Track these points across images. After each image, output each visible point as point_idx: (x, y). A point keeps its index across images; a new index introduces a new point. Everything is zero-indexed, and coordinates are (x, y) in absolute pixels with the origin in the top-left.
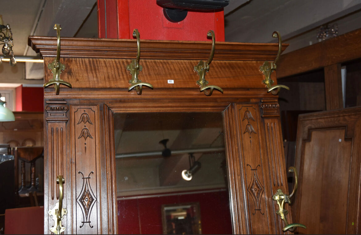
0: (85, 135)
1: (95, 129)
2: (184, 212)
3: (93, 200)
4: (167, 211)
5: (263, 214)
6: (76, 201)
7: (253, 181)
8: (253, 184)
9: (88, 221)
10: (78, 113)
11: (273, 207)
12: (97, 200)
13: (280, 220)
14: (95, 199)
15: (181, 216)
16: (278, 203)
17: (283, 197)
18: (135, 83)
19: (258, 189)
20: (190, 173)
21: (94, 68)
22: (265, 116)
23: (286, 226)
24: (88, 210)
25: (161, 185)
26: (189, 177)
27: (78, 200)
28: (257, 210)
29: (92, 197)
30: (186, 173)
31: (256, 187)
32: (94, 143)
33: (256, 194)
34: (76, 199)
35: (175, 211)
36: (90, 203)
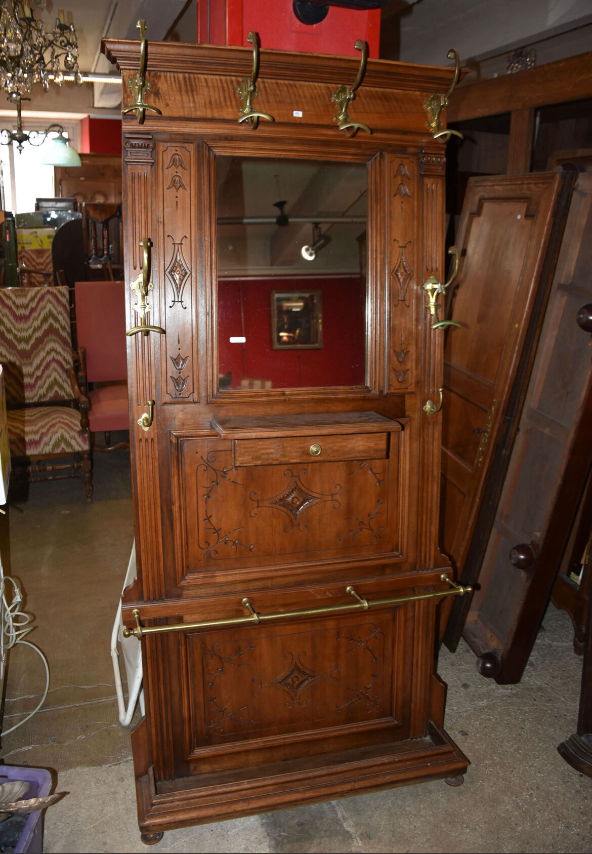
0: (176, 184)
1: (189, 177)
2: (301, 302)
3: (186, 273)
4: (279, 300)
5: (408, 306)
6: (165, 273)
7: (400, 262)
8: (399, 266)
9: (180, 300)
10: (167, 153)
11: (422, 299)
12: (191, 274)
13: (429, 317)
14: (189, 273)
15: (297, 306)
16: (430, 293)
17: (436, 286)
18: (247, 113)
19: (405, 273)
20: (313, 250)
21: (190, 88)
22: (425, 173)
23: (435, 324)
24: (180, 285)
25: (272, 265)
26: (311, 255)
27: (167, 273)
28: (401, 300)
29: (184, 269)
30: (307, 250)
31: (402, 270)
32: (187, 196)
33: (401, 280)
34: (165, 271)
35: (289, 300)
36: (182, 277)
